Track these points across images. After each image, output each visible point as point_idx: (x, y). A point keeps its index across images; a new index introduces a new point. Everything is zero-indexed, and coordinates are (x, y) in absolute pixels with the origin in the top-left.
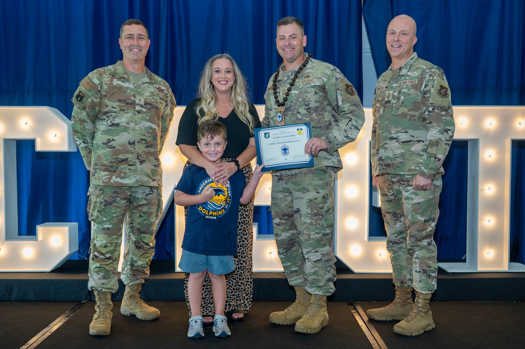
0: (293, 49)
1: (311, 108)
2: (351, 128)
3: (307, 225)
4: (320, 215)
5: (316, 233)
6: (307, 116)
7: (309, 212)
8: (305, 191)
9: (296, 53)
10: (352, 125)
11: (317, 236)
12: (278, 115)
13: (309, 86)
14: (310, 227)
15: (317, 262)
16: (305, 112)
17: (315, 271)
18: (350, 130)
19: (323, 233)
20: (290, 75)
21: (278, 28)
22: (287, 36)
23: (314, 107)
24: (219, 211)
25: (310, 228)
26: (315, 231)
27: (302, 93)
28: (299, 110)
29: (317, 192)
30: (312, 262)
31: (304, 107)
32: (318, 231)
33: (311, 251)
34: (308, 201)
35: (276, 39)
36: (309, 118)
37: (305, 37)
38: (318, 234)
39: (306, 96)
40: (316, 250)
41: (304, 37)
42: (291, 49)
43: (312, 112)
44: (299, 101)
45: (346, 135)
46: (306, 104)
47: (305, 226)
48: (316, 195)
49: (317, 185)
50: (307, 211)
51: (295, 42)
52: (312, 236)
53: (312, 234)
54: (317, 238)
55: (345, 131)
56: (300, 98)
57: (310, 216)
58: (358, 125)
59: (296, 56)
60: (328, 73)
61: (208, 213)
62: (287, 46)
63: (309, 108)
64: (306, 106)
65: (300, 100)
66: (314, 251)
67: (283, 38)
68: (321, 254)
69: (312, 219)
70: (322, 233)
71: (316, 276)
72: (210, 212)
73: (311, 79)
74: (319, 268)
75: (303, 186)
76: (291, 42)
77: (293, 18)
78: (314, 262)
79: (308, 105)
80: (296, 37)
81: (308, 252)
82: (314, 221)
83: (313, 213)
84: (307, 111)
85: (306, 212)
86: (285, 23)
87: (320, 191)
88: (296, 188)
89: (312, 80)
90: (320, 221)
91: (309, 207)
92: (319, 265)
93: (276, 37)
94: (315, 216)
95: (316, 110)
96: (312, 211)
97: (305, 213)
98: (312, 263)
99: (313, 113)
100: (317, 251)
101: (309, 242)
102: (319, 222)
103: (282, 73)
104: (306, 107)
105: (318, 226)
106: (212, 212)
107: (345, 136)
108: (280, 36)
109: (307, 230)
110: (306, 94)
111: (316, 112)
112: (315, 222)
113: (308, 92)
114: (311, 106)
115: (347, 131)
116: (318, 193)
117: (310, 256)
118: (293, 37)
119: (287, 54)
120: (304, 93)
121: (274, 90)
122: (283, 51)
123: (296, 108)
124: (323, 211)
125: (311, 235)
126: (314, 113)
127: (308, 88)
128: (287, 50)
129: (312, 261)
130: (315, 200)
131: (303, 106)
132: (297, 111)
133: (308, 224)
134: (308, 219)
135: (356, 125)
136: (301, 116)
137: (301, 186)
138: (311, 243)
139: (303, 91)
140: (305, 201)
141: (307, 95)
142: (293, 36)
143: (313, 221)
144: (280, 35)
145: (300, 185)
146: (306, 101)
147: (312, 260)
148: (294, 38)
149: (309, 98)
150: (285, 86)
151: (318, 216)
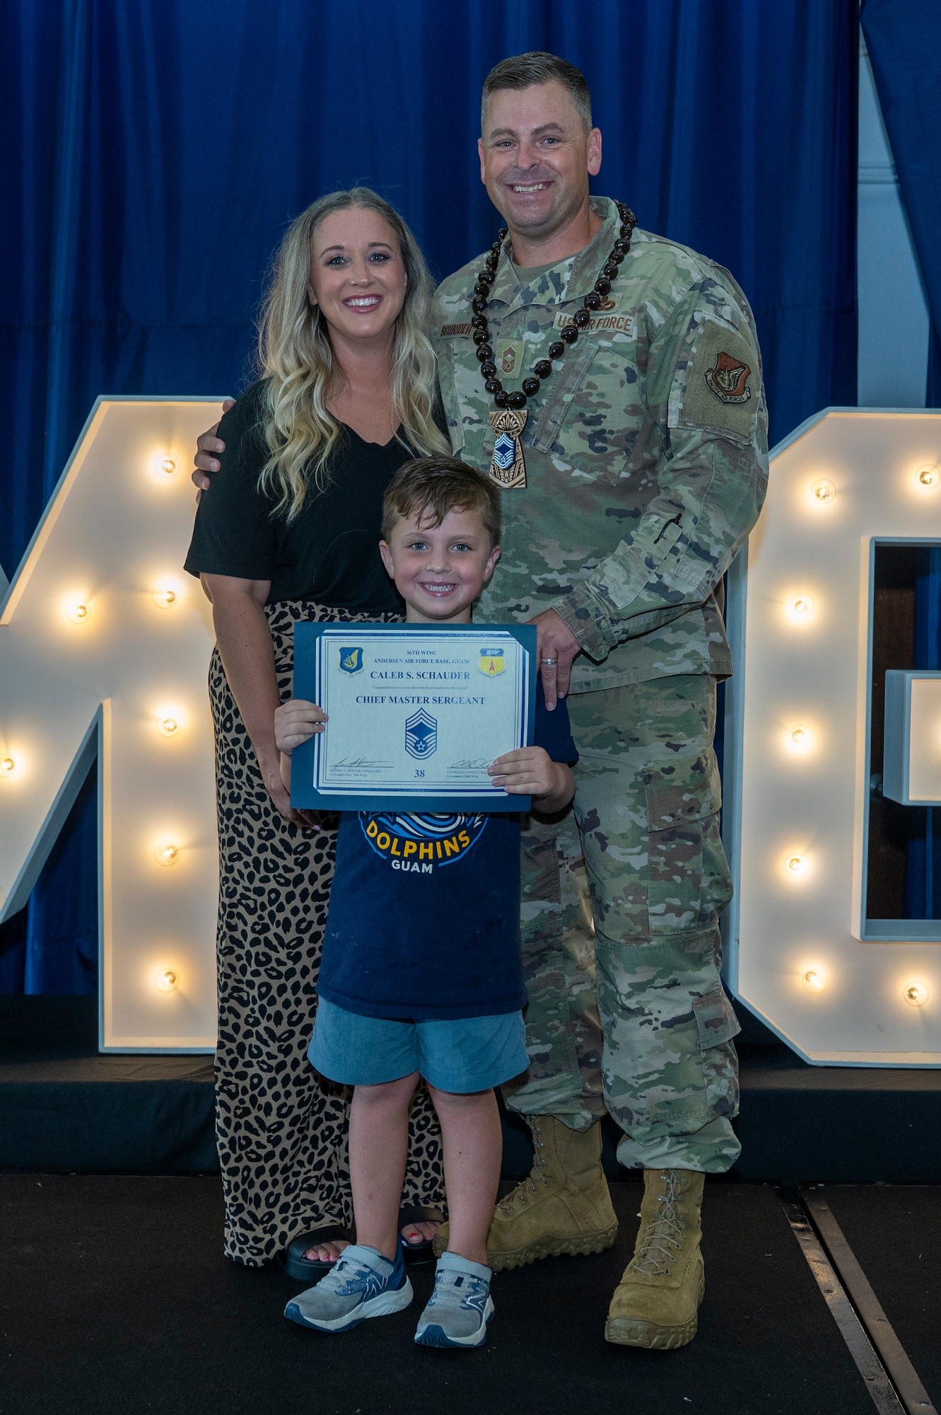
0: (548, 184)
1: (607, 435)
2: (674, 551)
3: (634, 878)
4: (685, 836)
5: (670, 909)
6: (591, 465)
7: (643, 823)
8: (622, 744)
9: (558, 199)
10: (682, 538)
11: (672, 920)
12: (499, 443)
13: (604, 343)
14: (644, 883)
15: (677, 1026)
16: (584, 446)
17: (668, 1065)
18: (673, 559)
19: (698, 908)
20: (536, 290)
21: (487, 100)
22: (524, 132)
23: (619, 431)
24: (441, 840)
25: (645, 890)
26: (668, 900)
27: (578, 373)
28: (558, 436)
29: (669, 745)
30: (655, 1024)
31: (579, 426)
32: (676, 902)
33: (653, 981)
34: (640, 779)
35: (480, 141)
36: (597, 473)
37: (596, 137)
38: (679, 912)
39: (590, 385)
40: (671, 977)
41: (592, 134)
42: (540, 186)
43: (611, 449)
44: (563, 403)
45: (654, 579)
46: (588, 415)
47: (626, 880)
48: (668, 758)
49: (669, 720)
50: (633, 822)
51: (556, 158)
52: (655, 923)
53: (654, 914)
54: (673, 930)
55: (650, 564)
56: (569, 391)
57: (645, 839)
58: (706, 539)
59: (559, 214)
60: (674, 294)
61: (401, 848)
62: (525, 173)
63: (600, 435)
64: (587, 423)
65: (568, 398)
66: (666, 982)
67: (509, 140)
68: (692, 994)
69: (653, 851)
70: (692, 909)
71: (670, 1088)
72: (408, 843)
73: (618, 316)
74: (684, 1052)
75: (611, 724)
76: (539, 156)
77: (548, 58)
78: (665, 1024)
79: (597, 420)
80: (560, 135)
81: (638, 988)
82: (663, 859)
83: (657, 829)
84: (592, 447)
85: (630, 826)
86: (516, 80)
87: (683, 742)
88: (586, 736)
89: (622, 323)
90: (687, 859)
91: (644, 806)
92: (685, 1038)
93: (480, 135)
94: (665, 840)
95: (629, 445)
96: (654, 819)
97: (624, 827)
98: (656, 1029)
99: (614, 454)
100: (674, 984)
101: (645, 945)
102: (680, 864)
103: (508, 273)
104: (589, 430)
105: (677, 879)
106: (414, 845)
107: (649, 587)
108: (498, 133)
109: (631, 898)
110: (590, 378)
111: (627, 450)
112: (666, 864)
113: (602, 370)
114: (606, 425)
115: (656, 562)
116: (676, 748)
117: (649, 1002)
118: (548, 136)
119: (524, 204)
120: (583, 370)
121: (477, 341)
122: (509, 192)
123: (548, 428)
124: (695, 821)
125: (651, 918)
126: (621, 457)
127: (600, 354)
128: (524, 189)
129: (657, 1019)
130: (667, 777)
131: (574, 425)
132: (549, 442)
133: (638, 872)
134: (639, 854)
135: (698, 537)
136: (565, 462)
137: (606, 725)
138: (655, 948)
139: (582, 365)
140: (626, 778)
141: (597, 380)
142: (549, 132)
143: (656, 859)
144: (497, 127)
145: (599, 721)
146: (588, 405)
147: (656, 1015)
148: (552, 140)
149: (602, 395)
150: (515, 334)
151: (677, 840)
